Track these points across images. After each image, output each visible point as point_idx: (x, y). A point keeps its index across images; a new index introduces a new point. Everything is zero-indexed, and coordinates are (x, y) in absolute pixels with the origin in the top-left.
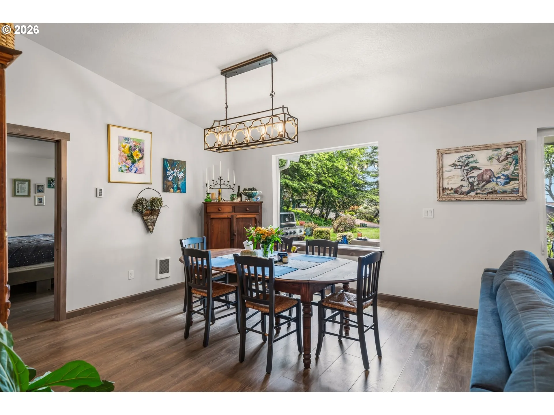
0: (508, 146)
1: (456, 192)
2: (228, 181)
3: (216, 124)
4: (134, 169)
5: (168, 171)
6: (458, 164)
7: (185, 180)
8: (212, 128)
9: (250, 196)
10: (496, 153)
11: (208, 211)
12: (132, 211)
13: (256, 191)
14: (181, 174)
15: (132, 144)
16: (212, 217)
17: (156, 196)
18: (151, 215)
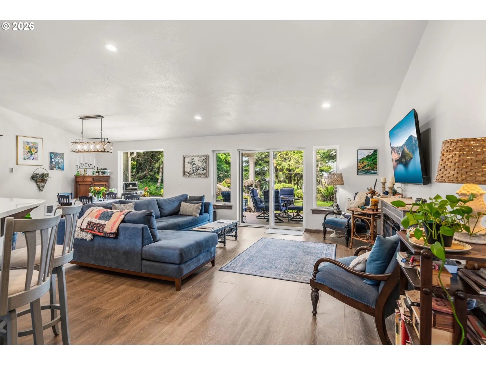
0: (203, 156)
1: (189, 173)
2: (91, 165)
3: (77, 141)
4: (32, 158)
5: (52, 158)
6: (190, 162)
7: (64, 163)
8: (74, 143)
9: (104, 173)
10: (200, 158)
11: (77, 180)
12: (31, 180)
13: (107, 170)
14: (61, 160)
15: (31, 145)
16: (79, 183)
17: (46, 172)
18: (42, 182)
